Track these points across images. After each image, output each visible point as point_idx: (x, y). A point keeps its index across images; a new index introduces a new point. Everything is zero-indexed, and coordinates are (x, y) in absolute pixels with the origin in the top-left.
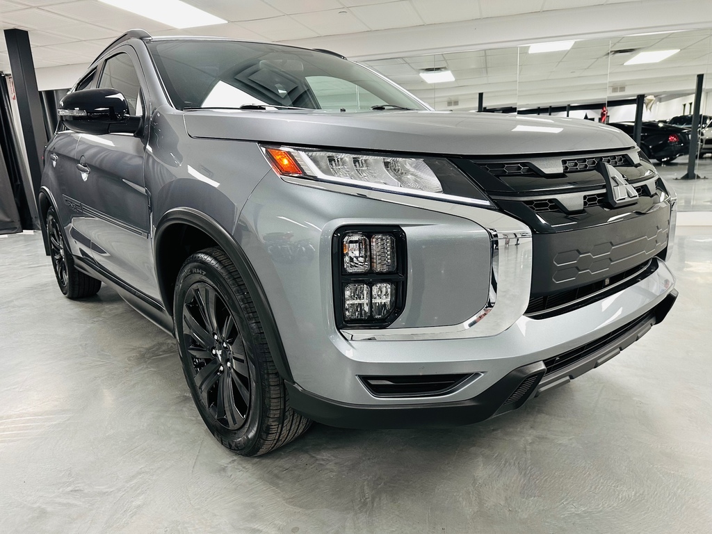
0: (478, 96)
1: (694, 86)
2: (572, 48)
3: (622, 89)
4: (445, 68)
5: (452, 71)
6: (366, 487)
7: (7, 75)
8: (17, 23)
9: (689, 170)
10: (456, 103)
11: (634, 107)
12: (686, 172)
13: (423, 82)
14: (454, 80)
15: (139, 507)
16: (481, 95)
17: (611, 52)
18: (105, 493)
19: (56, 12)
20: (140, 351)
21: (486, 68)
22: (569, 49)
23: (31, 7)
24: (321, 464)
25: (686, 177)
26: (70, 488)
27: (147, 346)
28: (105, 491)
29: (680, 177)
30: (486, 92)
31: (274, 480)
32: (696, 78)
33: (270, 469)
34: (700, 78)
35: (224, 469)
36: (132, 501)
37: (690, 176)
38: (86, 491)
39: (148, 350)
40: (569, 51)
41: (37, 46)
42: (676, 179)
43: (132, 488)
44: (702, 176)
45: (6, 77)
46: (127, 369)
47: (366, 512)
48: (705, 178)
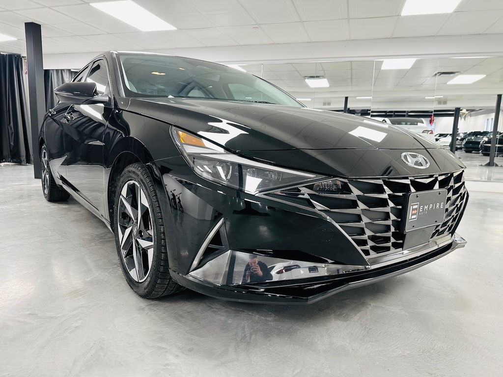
0: (344, 99)
1: (494, 104)
2: (412, 68)
3: (445, 103)
4: (323, 77)
5: (328, 80)
6: (246, 327)
7: (23, 57)
8: (34, 18)
9: (490, 160)
10: (329, 104)
11: (452, 118)
12: (488, 161)
13: (307, 86)
14: (329, 86)
15: (77, 327)
16: (347, 98)
17: (438, 73)
18: (53, 317)
19: (61, 11)
20: (92, 236)
21: (352, 78)
22: (409, 68)
24: (215, 311)
25: (489, 165)
26: (28, 312)
27: (97, 233)
28: (53, 316)
29: (484, 164)
30: (351, 97)
31: (178, 317)
32: (496, 97)
33: (176, 311)
34: (500, 96)
35: (143, 309)
36: (72, 324)
37: (491, 164)
38: (39, 315)
39: (97, 236)
40: (409, 69)
41: (46, 37)
42: (481, 165)
43: (74, 315)
44: (499, 165)
45: (23, 58)
46: (81, 245)
47: (245, 342)
48: (501, 166)
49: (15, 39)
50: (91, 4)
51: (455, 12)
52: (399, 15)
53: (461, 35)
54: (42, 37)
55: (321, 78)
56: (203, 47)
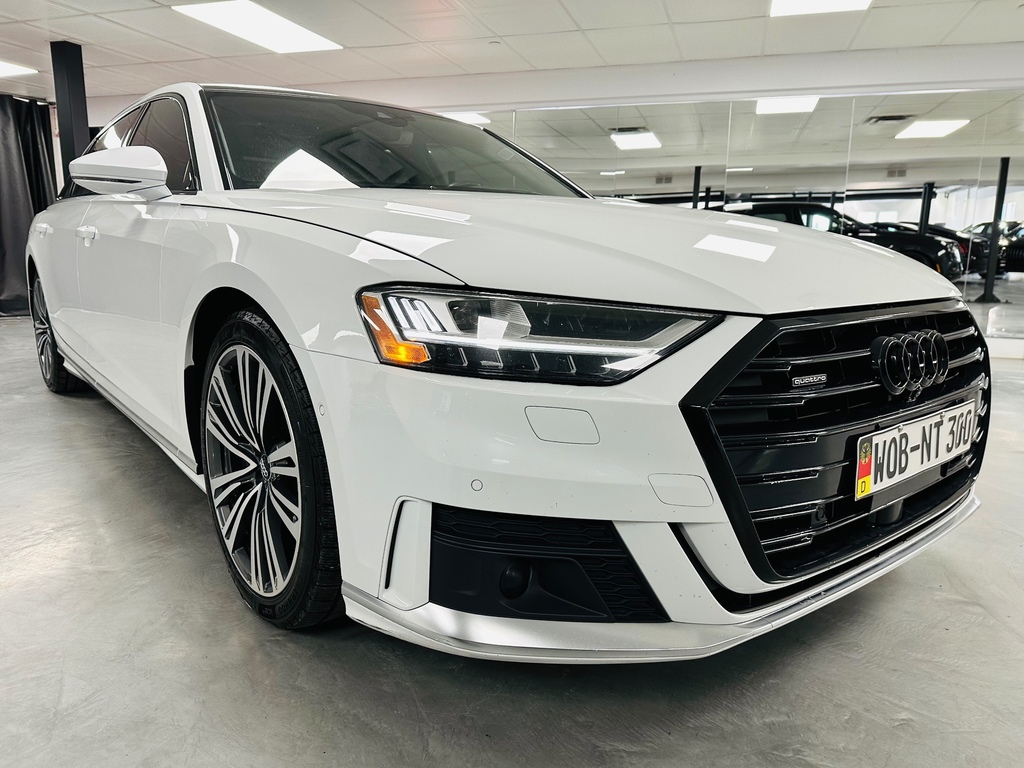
0: (694, 170)
1: (996, 177)
2: (816, 110)
3: (902, 173)
4: (645, 129)
5: (656, 134)
7: (51, 104)
8: (67, 34)
9: (985, 291)
10: (668, 179)
11: (918, 203)
12: (982, 292)
13: (615, 147)
14: (660, 146)
16: (698, 169)
17: (871, 118)
19: (118, 21)
22: (811, 110)
23: (87, 14)
25: (982, 300)
29: (973, 299)
30: (706, 166)
32: (998, 163)
34: (1005, 162)
37: (987, 298)
40: (812, 113)
41: (93, 67)
44: (1003, 301)
45: (49, 106)
48: (1007, 302)
49: (32, 71)
50: (174, 8)
51: (873, 7)
52: (765, 16)
53: (897, 49)
54: (84, 65)
55: (640, 132)
56: (398, 79)
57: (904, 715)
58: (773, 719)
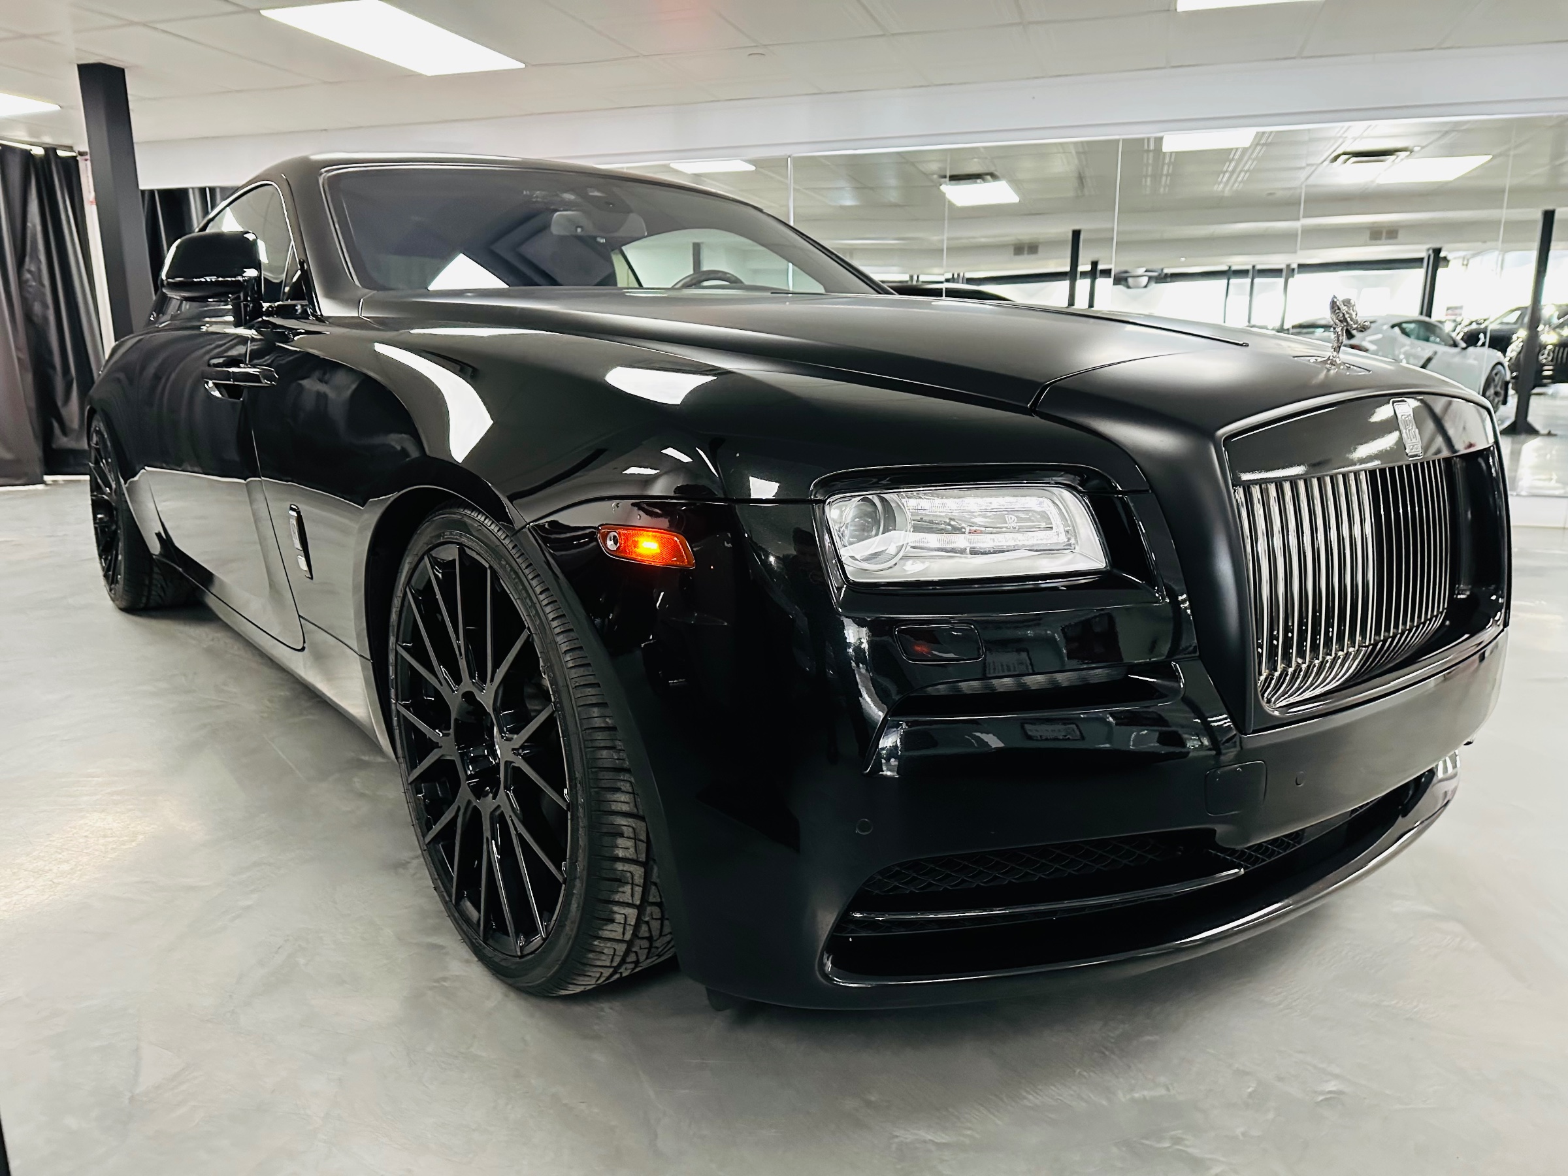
3: (1392, 234)
4: (994, 176)
5: (1010, 182)
7: (81, 154)
8: (105, 53)
10: (1033, 249)
11: (1417, 276)
13: (948, 204)
14: (1017, 199)
16: (1076, 236)
17: (1338, 156)
19: (180, 33)
25: (1511, 431)
32: (1536, 219)
34: (1549, 217)
37: (1521, 428)
40: (1247, 148)
41: (142, 98)
44: (1543, 431)
45: (79, 158)
48: (1549, 434)
49: (52, 107)
50: (263, 12)
52: (1170, 10)
54: (130, 98)
55: (984, 180)
57: (1332, 1086)
58: (1146, 1093)
